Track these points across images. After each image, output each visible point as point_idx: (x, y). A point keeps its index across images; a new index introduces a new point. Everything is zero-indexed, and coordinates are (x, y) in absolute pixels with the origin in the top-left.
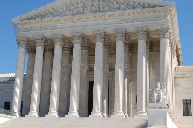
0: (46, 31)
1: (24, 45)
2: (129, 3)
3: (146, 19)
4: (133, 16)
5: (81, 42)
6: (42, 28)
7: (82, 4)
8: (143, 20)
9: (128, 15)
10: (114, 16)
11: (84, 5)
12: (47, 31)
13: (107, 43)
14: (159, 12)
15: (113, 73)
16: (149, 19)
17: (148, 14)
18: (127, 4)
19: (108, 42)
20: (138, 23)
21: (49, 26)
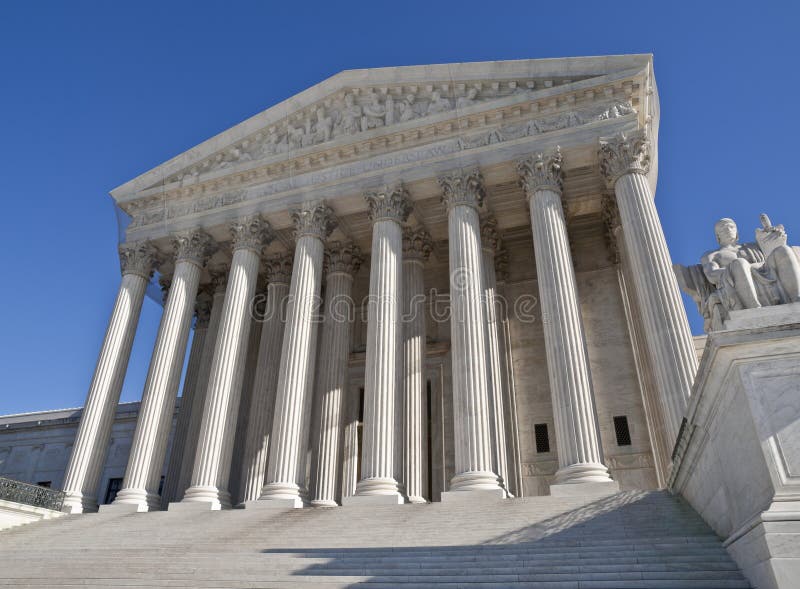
0: (209, 212)
1: (139, 265)
2: (483, 90)
3: (550, 124)
4: (502, 125)
5: (321, 230)
6: (199, 205)
7: (329, 120)
8: (541, 129)
9: (483, 120)
10: (436, 133)
11: (333, 122)
12: (214, 211)
13: (416, 242)
14: (594, 97)
15: (442, 354)
16: (560, 124)
17: (555, 109)
18: (478, 92)
19: (418, 239)
20: (523, 141)
21: (221, 196)
